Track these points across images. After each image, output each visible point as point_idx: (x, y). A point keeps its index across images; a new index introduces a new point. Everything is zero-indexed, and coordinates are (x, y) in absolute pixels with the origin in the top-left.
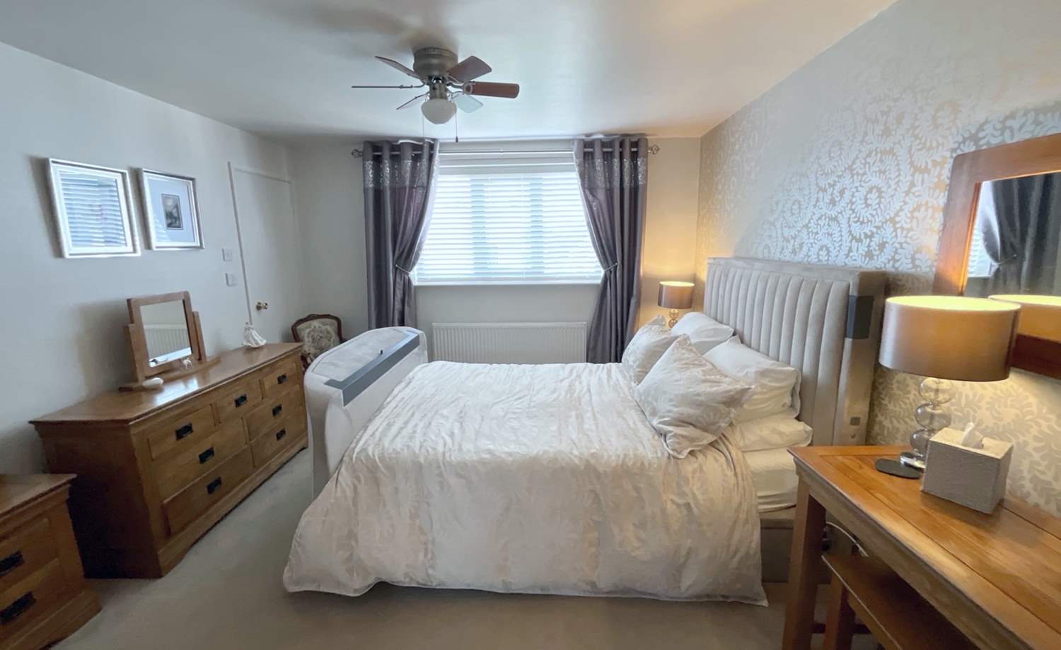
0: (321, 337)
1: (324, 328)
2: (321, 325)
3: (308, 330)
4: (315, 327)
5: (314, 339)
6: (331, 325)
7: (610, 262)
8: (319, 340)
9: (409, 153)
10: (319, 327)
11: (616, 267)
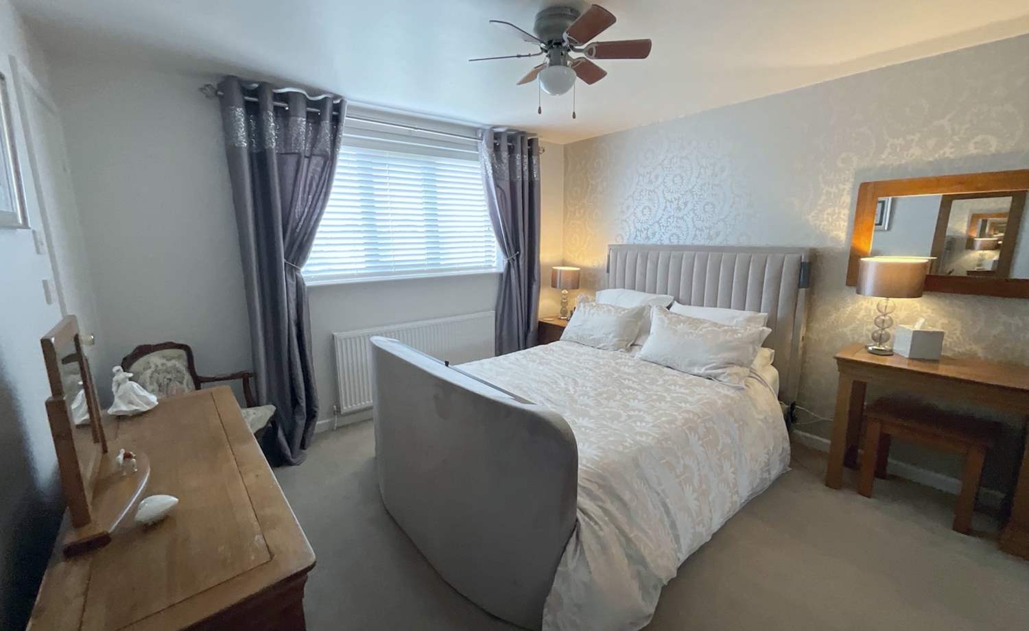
0: (170, 380)
1: (169, 364)
2: (164, 361)
3: (149, 372)
4: (157, 366)
5: (160, 386)
6: (179, 357)
7: (513, 252)
8: (168, 384)
9: (302, 110)
10: (163, 365)
11: (518, 256)
